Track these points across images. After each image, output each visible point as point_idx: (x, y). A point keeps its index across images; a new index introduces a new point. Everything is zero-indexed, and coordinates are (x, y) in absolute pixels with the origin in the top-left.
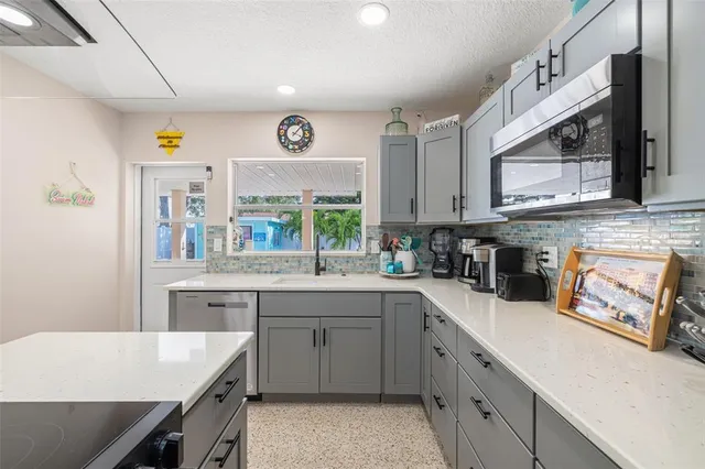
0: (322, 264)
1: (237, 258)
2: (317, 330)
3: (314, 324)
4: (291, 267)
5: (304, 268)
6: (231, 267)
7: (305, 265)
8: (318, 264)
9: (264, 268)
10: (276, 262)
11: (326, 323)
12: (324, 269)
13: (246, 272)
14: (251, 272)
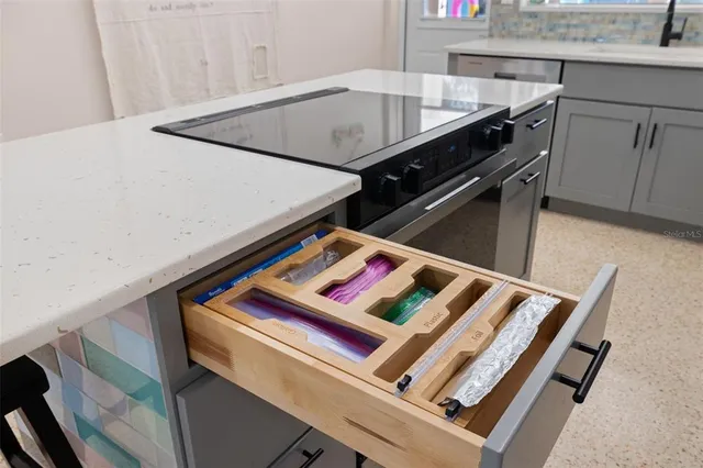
0: (677, 27)
1: (533, 15)
2: (644, 126)
3: (641, 115)
4: (619, 31)
5: (640, 35)
6: (524, 30)
7: (645, 28)
8: (668, 26)
9: (573, 32)
10: (594, 22)
11: (660, 116)
12: (678, 36)
13: (544, 38)
14: (552, 39)
